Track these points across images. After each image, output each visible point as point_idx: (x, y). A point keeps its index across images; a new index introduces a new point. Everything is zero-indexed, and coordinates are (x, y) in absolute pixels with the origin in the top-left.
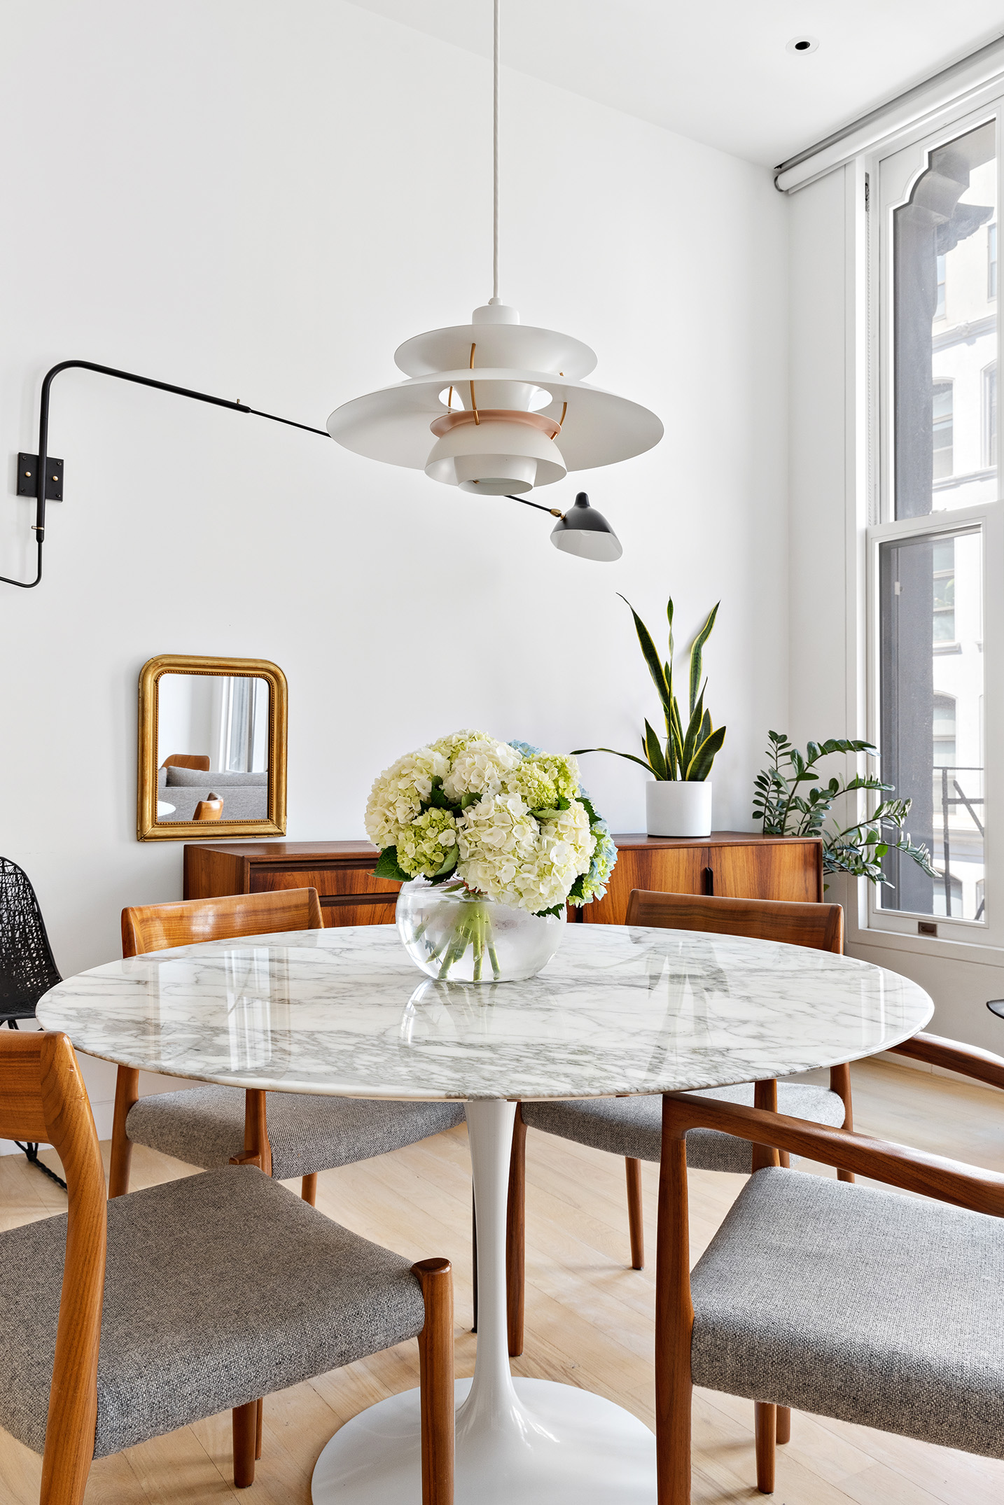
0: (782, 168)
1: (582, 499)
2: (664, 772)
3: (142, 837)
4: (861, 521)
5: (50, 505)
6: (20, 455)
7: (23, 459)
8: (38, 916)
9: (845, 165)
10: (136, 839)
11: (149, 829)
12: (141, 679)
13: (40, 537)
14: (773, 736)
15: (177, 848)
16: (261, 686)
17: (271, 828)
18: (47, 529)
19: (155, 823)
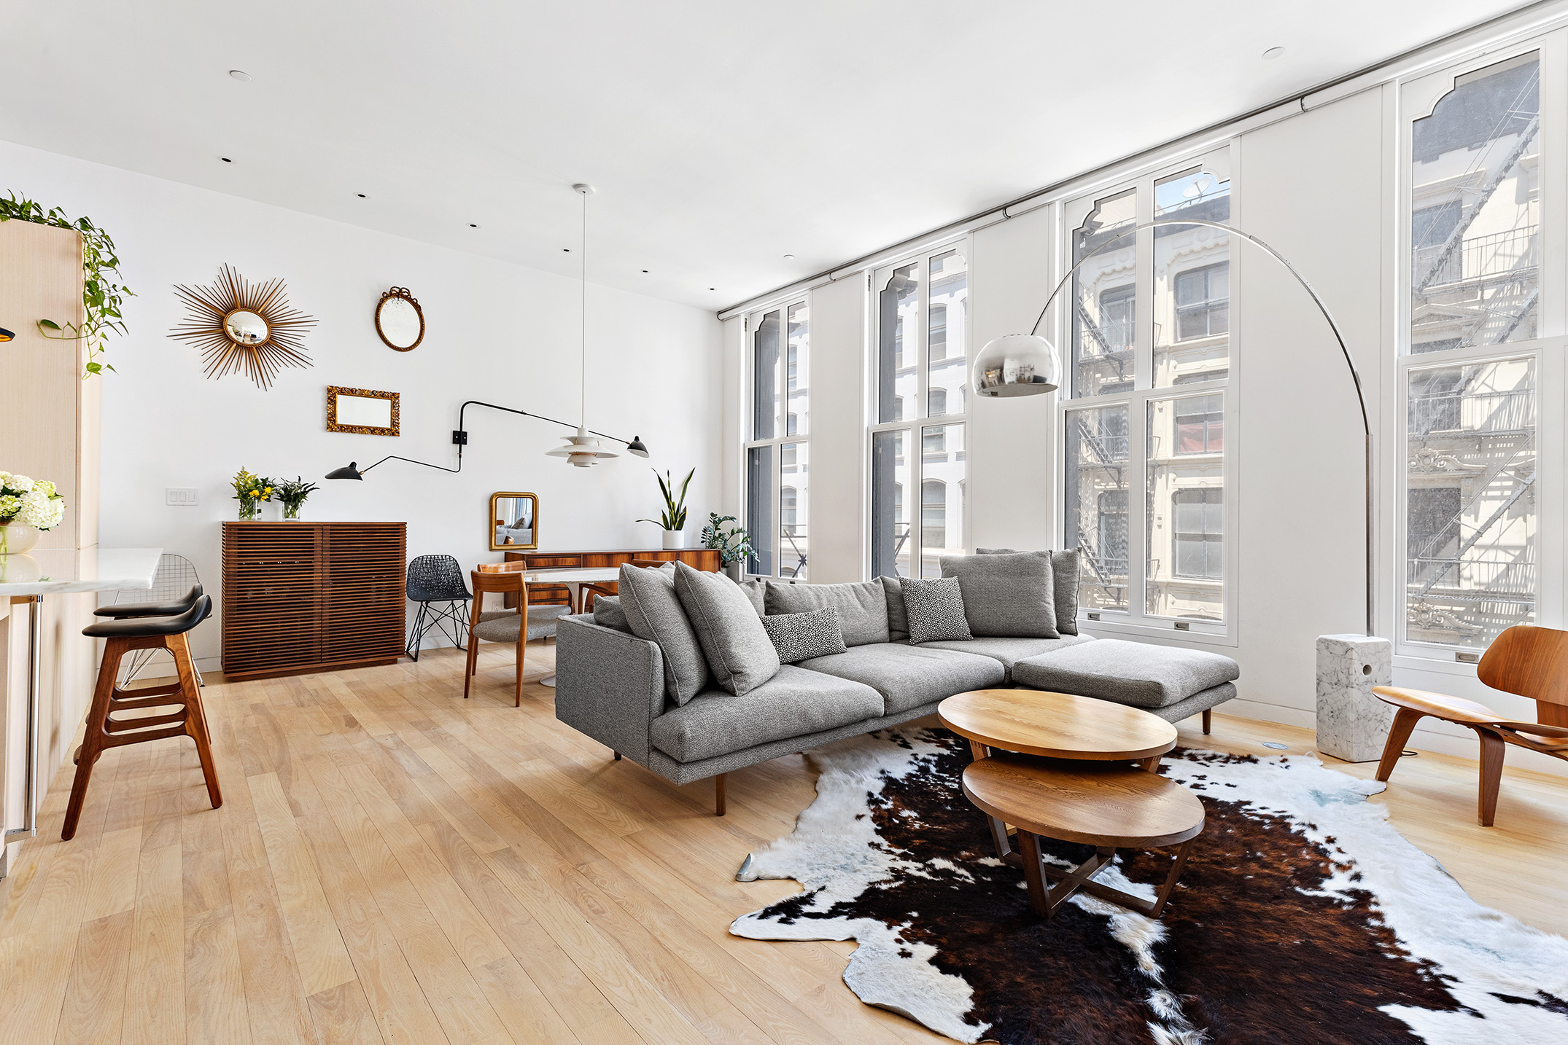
0: (720, 313)
1: (637, 438)
2: (668, 528)
3: (491, 550)
4: (742, 441)
5: (463, 446)
6: (454, 431)
7: (455, 433)
8: (460, 573)
9: (738, 316)
10: (488, 549)
11: (494, 547)
12: (491, 499)
13: (460, 456)
14: (712, 515)
15: (503, 553)
16: (530, 501)
17: (533, 547)
18: (462, 454)
19: (495, 545)
